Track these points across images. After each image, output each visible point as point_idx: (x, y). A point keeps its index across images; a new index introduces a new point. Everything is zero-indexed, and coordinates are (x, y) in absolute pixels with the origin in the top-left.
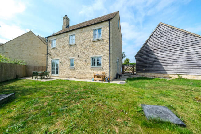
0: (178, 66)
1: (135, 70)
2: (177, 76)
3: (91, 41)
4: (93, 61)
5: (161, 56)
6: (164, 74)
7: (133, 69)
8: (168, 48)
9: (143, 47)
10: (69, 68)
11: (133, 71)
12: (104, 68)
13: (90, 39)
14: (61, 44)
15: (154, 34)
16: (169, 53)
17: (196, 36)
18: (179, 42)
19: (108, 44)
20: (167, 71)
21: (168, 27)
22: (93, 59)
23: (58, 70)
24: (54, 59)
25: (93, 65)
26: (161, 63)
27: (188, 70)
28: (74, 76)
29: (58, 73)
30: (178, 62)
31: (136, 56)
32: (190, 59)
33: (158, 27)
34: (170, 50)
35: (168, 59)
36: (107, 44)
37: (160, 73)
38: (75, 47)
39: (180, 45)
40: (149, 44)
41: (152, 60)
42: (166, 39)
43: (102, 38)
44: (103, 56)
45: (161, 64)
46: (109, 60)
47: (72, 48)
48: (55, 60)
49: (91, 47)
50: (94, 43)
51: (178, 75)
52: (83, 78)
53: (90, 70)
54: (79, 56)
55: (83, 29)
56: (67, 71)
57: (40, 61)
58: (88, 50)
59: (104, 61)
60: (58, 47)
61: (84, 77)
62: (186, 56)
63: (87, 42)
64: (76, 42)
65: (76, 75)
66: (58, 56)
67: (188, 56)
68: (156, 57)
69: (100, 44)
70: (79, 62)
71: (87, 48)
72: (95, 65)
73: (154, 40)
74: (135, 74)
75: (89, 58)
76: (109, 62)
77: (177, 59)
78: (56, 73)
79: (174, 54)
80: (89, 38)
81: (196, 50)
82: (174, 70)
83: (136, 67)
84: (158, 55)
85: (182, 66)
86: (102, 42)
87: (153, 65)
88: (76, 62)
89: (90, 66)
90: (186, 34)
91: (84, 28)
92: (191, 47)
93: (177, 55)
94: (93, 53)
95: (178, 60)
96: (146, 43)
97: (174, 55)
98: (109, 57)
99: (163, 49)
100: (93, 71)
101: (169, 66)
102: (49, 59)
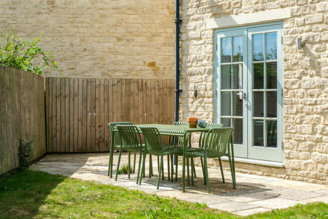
24: (240, 19)
102: (191, 25)
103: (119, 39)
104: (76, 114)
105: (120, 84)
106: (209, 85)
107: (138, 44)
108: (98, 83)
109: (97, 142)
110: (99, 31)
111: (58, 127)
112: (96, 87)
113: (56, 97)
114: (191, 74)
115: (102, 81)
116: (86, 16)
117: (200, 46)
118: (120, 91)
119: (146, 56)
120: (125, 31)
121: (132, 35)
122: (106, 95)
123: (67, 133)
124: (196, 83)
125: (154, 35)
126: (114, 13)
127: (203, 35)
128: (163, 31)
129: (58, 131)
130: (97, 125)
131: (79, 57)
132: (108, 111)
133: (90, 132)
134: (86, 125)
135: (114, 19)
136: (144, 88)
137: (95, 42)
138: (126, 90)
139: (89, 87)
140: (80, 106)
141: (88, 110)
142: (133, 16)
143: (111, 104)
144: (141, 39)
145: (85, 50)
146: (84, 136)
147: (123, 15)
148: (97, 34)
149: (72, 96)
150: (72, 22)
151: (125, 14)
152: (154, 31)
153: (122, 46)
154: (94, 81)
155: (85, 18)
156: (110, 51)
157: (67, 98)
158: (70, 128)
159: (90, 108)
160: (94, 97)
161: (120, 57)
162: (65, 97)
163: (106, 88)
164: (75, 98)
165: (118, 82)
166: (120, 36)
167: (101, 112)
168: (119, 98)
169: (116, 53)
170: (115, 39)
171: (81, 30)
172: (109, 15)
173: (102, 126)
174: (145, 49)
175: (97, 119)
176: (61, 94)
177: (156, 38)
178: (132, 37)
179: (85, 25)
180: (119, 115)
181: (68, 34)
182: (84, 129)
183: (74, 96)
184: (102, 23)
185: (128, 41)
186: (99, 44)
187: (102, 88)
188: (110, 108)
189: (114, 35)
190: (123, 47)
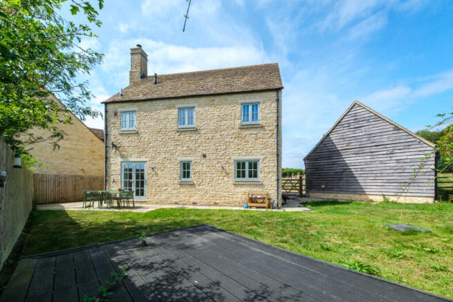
0: (384, 181)
1: (304, 188)
2: (382, 197)
3: (237, 127)
4: (239, 167)
5: (355, 161)
6: (360, 195)
7: (301, 186)
8: (368, 148)
9: (322, 142)
10: (176, 182)
11: (301, 190)
12: (265, 183)
13: (232, 121)
14: (152, 124)
15: (343, 120)
16: (369, 157)
17: (410, 135)
18: (385, 140)
19: (275, 136)
20: (365, 190)
21: (368, 112)
22: (240, 165)
23: (142, 186)
24: (132, 159)
25: (239, 176)
26: (356, 175)
27: (397, 188)
28: (192, 200)
29: (142, 194)
30: (384, 175)
31: (308, 159)
32: (401, 171)
33: (352, 108)
34: (372, 152)
35: (368, 169)
36: (271, 136)
37: (355, 192)
38: (195, 136)
39: (388, 146)
40: (333, 137)
41: (339, 169)
42: (365, 133)
43: (260, 123)
44: (264, 159)
45: (355, 177)
46: (276, 167)
47: (186, 137)
48: (134, 162)
49: (236, 138)
50: (244, 131)
51: (384, 195)
52: (216, 204)
53: (233, 187)
54: (204, 156)
55: (217, 99)
56: (170, 189)
57: (59, 162)
58: (227, 144)
59: (266, 169)
60: (142, 130)
61: (218, 202)
62: (395, 164)
63: (225, 127)
64: (198, 124)
65: (196, 197)
66: (143, 152)
67: (399, 165)
68: (346, 164)
69: (256, 134)
70: (205, 169)
71: (226, 140)
72: (244, 176)
73: (344, 131)
74: (305, 196)
75: (232, 161)
76: (276, 170)
77: (382, 168)
78: (137, 194)
79: (377, 159)
80: (230, 119)
81: (409, 157)
82: (377, 187)
83: (306, 183)
84: (351, 160)
85: (389, 182)
86: (262, 132)
87: (340, 179)
88: (198, 168)
89: (232, 178)
90: (397, 128)
91: (218, 97)
92: (402, 151)
93: (382, 162)
94: (240, 152)
95: (384, 171)
96: (328, 135)
97: (377, 163)
98: (276, 162)
99: (360, 151)
100: (239, 188)
101: (368, 181)
102: (112, 159)
103: (66, 159)
104: (50, 188)
106: (119, 178)
107: (75, 162)
108: (61, 176)
109: (60, 199)
114: (112, 175)
117: (115, 166)
118: (72, 179)
120: (69, 156)
121: (73, 158)
122: (65, 181)
124: (114, 177)
125: (83, 159)
126: (63, 149)
127: (117, 163)
128: (87, 158)
132: (66, 187)
133: (57, 195)
135: (63, 152)
139: (57, 178)
141: (56, 187)
142: (73, 151)
143: (67, 184)
144: (77, 160)
156: (62, 164)
160: (59, 182)
161: (66, 166)
163: (65, 178)
165: (71, 176)
167: (63, 187)
168: (71, 182)
169: (64, 165)
173: (63, 193)
174: (79, 164)
175: (60, 190)
182: (54, 194)
183: (49, 181)
184: (57, 152)
185: (71, 160)
186: (55, 161)
189: (64, 157)
190: (68, 163)
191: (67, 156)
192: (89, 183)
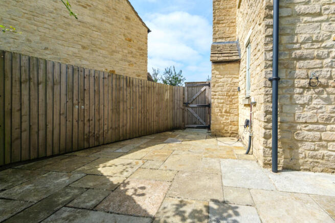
103: (84, 48)
104: (57, 107)
105: (110, 78)
107: (101, 55)
108: (87, 73)
109: (85, 137)
110: (64, 36)
111: (25, 125)
112: (84, 77)
113: (21, 83)
114: (301, 58)
115: (92, 72)
116: (47, 18)
117: (319, 24)
118: (111, 85)
119: (107, 65)
120: (90, 42)
121: (96, 47)
122: (96, 88)
123: (42, 133)
124: (309, 69)
125: (113, 51)
126: (79, 25)
127: (326, 9)
128: (120, 50)
129: (25, 131)
130: (86, 119)
131: (39, 54)
132: (99, 104)
133: (77, 127)
134: (71, 120)
135: (80, 30)
136: (131, 85)
137: (59, 44)
138: (116, 85)
139: (76, 76)
140: (63, 97)
141: (74, 102)
142: (96, 33)
143: (101, 97)
144: (104, 52)
145: (46, 49)
146: (69, 133)
147: (88, 29)
148: (61, 38)
149: (50, 84)
150: (29, 19)
151: (90, 29)
152: (114, 48)
153: (87, 53)
154: (83, 70)
155: (47, 19)
156: (75, 55)
157: (41, 86)
158: (46, 125)
159: (77, 100)
160: (82, 88)
162: (38, 84)
163: (96, 79)
164: (55, 87)
165: (108, 76)
166: (85, 45)
167: (91, 105)
168: (110, 91)
169: (81, 58)
170: (80, 47)
171: (41, 29)
172: (74, 25)
173: (92, 120)
174: (107, 60)
175: (85, 112)
176: (30, 79)
177: (115, 54)
178: (96, 49)
179: (46, 26)
180: (110, 108)
181: (23, 28)
182: (69, 124)
183: (54, 84)
184: (67, 30)
185: (92, 50)
186: (63, 47)
187: (92, 80)
188: (101, 101)
189: (80, 43)
190: (88, 55)
191: (85, 41)
192: (140, 97)
